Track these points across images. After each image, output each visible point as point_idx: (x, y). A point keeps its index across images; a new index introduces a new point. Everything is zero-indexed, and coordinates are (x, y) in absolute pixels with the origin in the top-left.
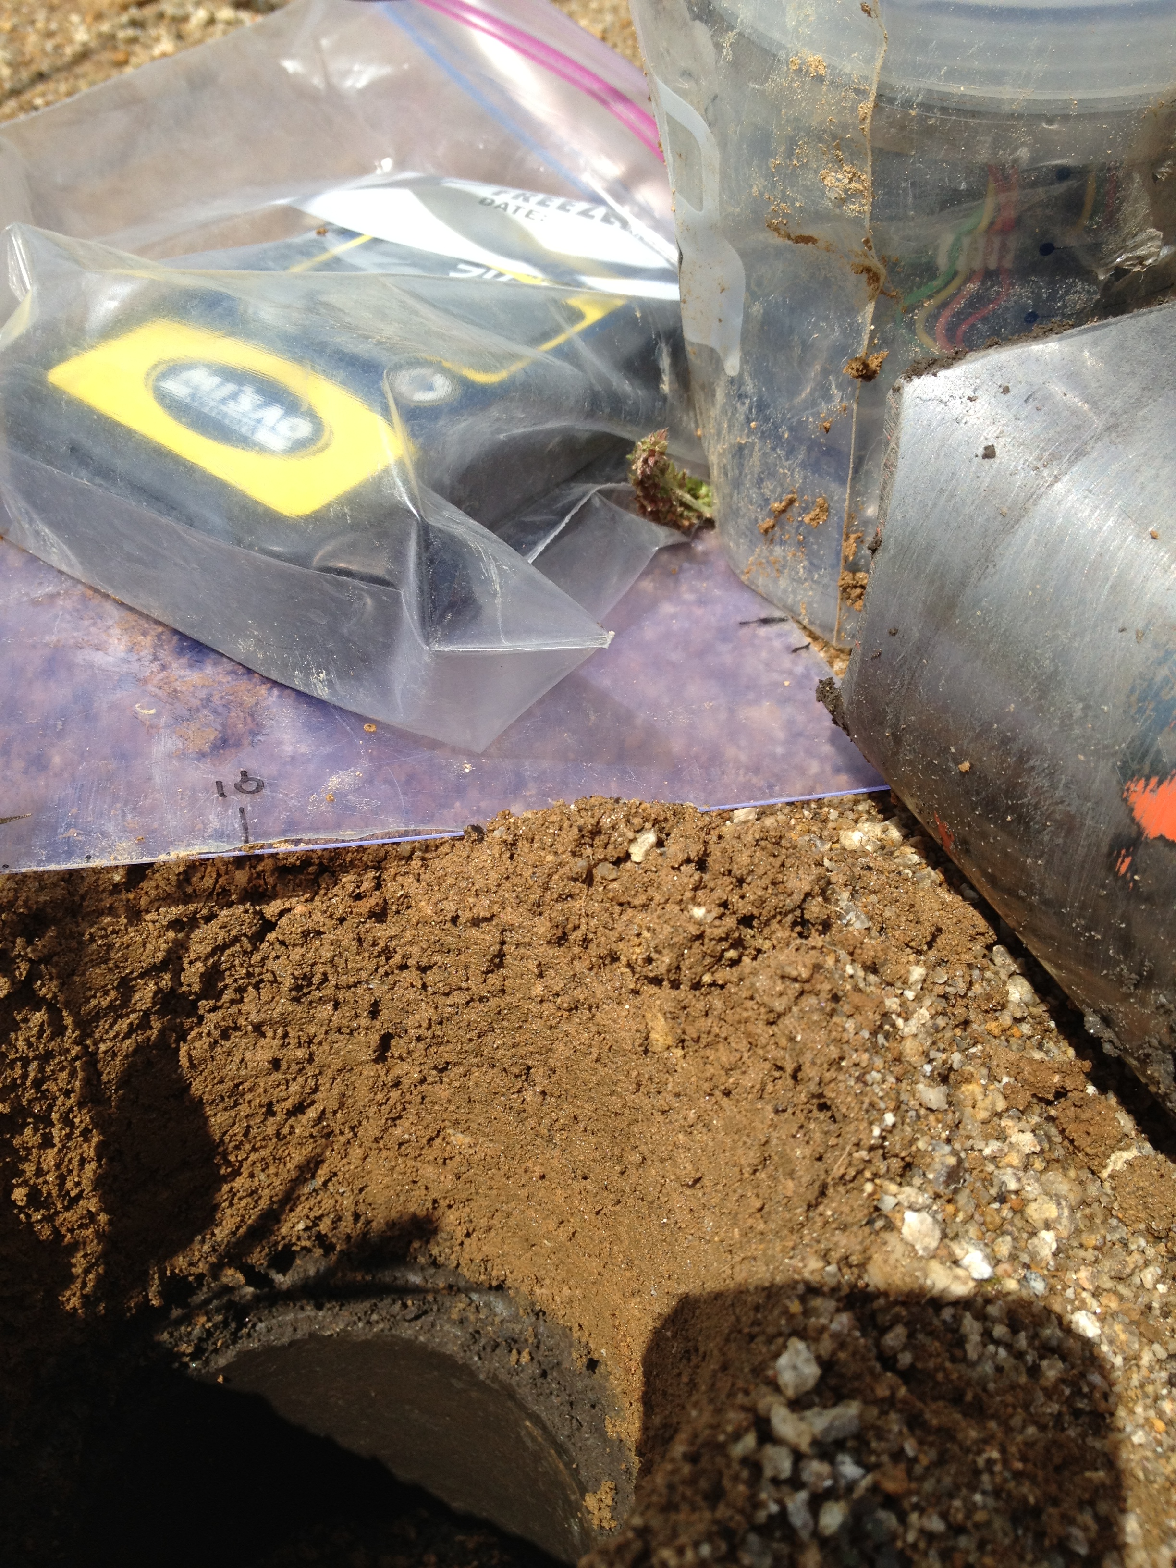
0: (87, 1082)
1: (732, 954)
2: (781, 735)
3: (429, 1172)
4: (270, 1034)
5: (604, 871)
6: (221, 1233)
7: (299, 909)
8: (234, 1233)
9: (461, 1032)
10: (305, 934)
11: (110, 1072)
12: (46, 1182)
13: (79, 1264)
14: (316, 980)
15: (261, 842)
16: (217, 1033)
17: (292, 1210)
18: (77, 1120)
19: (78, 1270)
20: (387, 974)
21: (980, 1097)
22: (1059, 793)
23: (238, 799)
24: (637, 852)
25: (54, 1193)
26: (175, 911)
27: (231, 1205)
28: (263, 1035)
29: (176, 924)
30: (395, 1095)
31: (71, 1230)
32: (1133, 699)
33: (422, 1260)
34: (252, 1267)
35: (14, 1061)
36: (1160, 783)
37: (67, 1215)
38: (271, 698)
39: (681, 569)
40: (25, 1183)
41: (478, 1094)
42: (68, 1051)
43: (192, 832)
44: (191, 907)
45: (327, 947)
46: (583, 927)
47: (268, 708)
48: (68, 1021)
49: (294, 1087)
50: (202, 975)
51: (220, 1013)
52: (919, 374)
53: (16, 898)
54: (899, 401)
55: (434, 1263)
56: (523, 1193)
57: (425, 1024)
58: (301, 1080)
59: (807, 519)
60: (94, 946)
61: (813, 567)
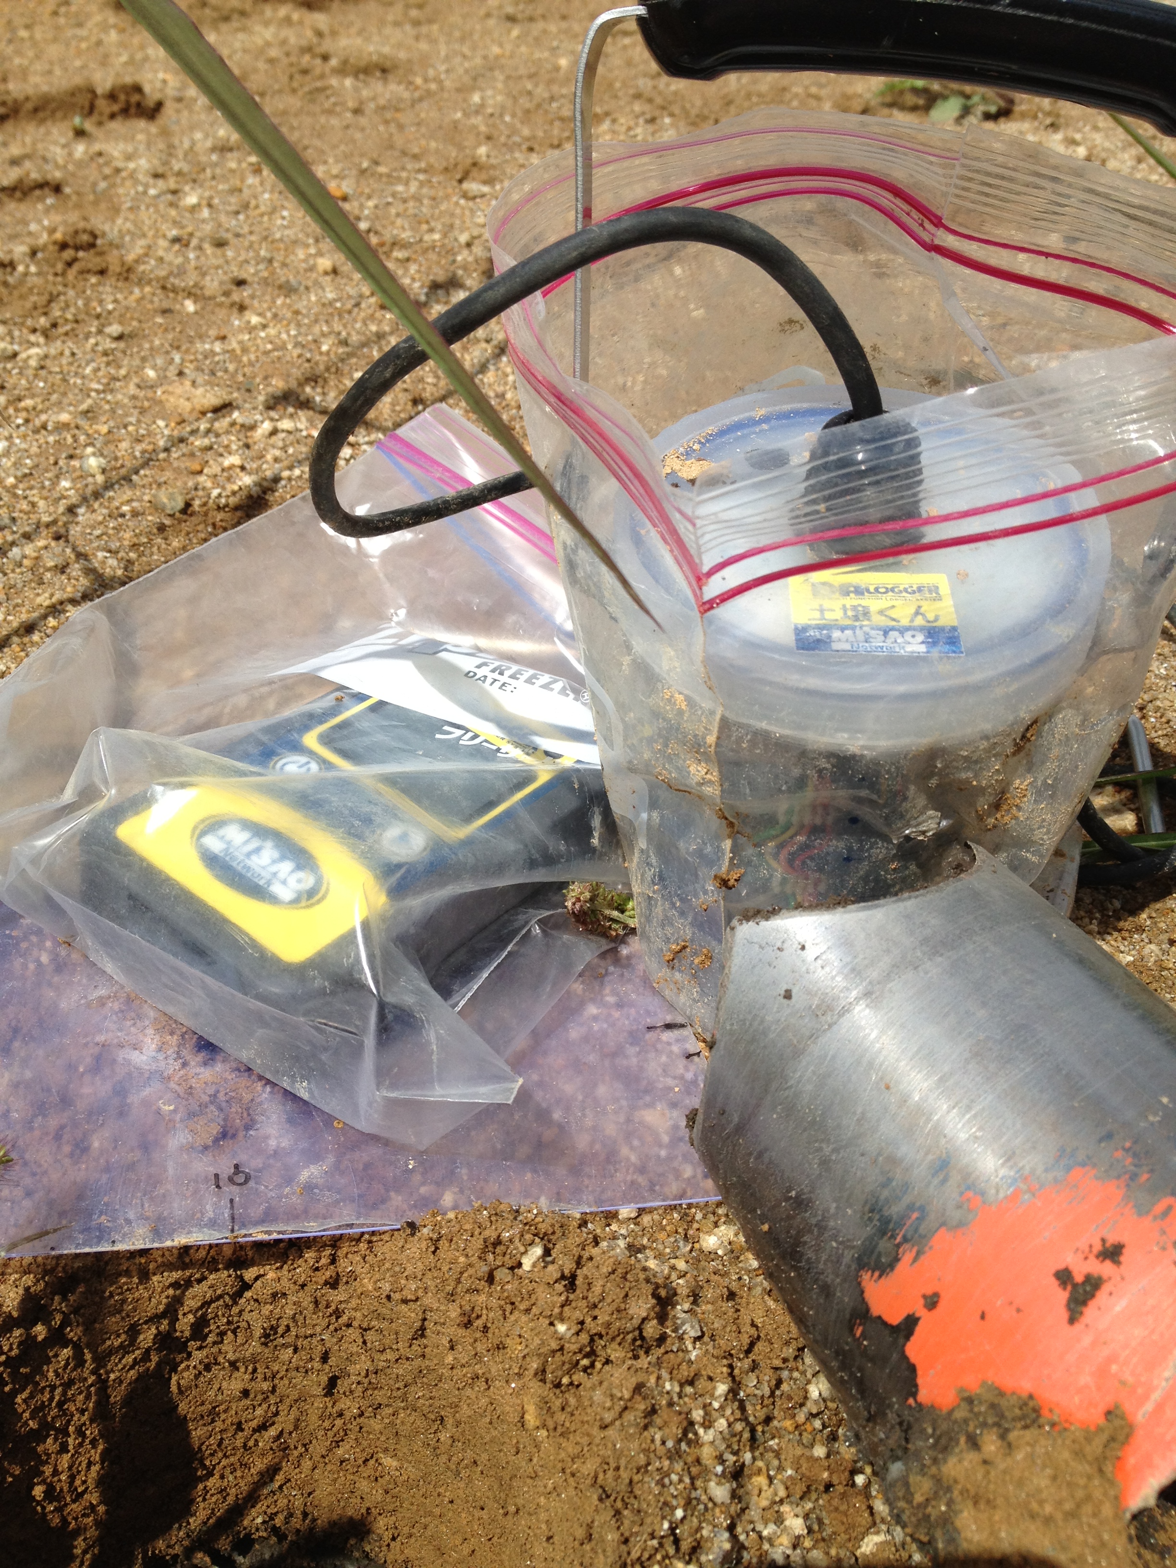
0: (98, 1404)
1: (585, 1362)
2: (666, 1139)
3: (364, 1486)
4: (242, 1370)
5: (502, 1275)
6: (195, 1522)
7: (271, 1275)
8: (205, 1523)
9: (391, 1382)
10: (274, 1295)
11: (116, 1396)
12: (60, 1481)
13: (80, 1545)
14: (280, 1330)
15: (244, 1232)
16: (201, 1367)
17: (253, 1506)
18: (88, 1432)
19: (78, 1551)
20: (336, 1330)
21: (765, 1488)
22: (821, 1266)
23: (230, 1190)
24: (527, 1263)
25: (66, 1489)
26: (176, 1275)
27: (204, 1500)
28: (237, 1369)
29: (175, 1285)
30: (339, 1422)
31: (76, 1519)
32: (867, 1208)
33: (356, 1554)
34: (218, 1551)
35: (44, 1388)
36: (880, 1276)
37: (74, 1506)
38: (265, 1094)
39: (607, 973)
40: (44, 1482)
41: (404, 1430)
42: (86, 1379)
43: (191, 1221)
44: (188, 1273)
45: (290, 1306)
46: (484, 1317)
47: (261, 1103)
48: (88, 1356)
49: (259, 1412)
50: (192, 1325)
51: (205, 1352)
52: (748, 920)
53: (57, 1265)
54: (733, 936)
55: (367, 1556)
56: (437, 1511)
57: (363, 1373)
58: (265, 1406)
59: (696, 961)
60: (112, 1302)
61: (703, 993)
